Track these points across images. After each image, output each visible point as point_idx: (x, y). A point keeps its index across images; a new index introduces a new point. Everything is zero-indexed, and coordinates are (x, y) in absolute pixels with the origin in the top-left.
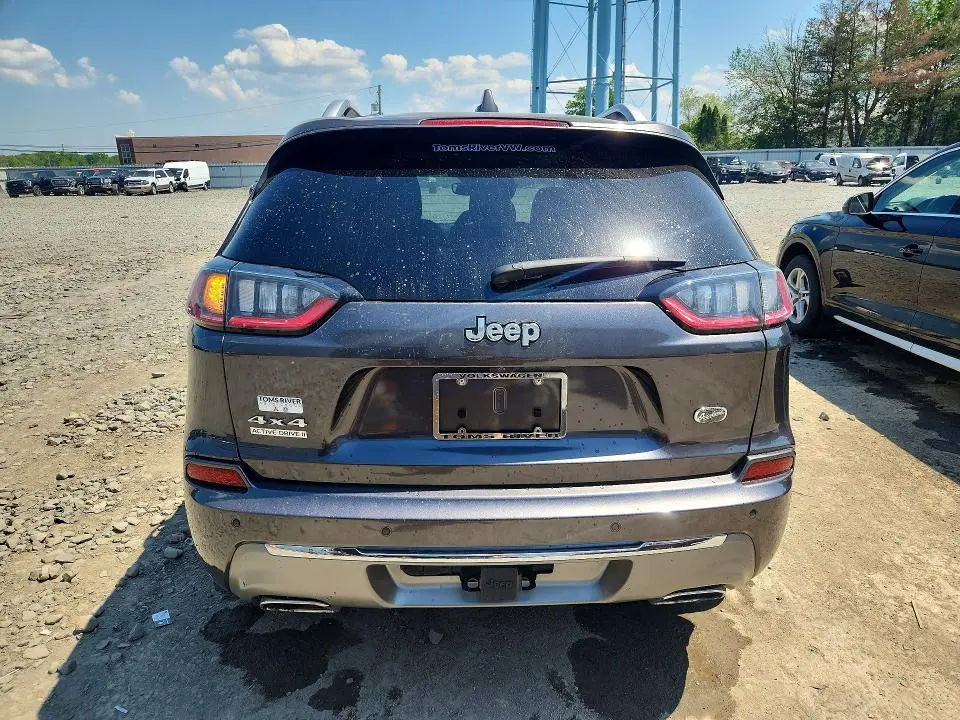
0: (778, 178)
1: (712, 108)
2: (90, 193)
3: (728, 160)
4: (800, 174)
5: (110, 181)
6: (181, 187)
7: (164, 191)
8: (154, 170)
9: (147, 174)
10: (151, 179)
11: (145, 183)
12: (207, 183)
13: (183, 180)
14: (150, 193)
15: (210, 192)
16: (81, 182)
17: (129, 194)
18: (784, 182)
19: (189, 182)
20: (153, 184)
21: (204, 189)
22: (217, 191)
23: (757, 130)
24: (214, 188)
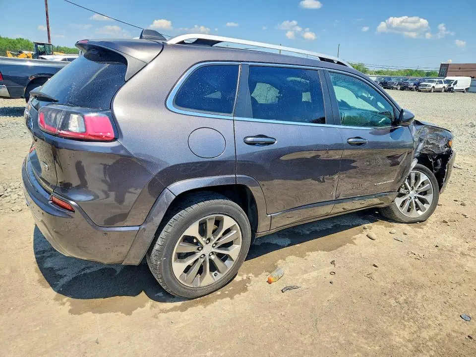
2: (402, 89)
5: (413, 84)
6: (450, 90)
7: (439, 91)
8: (437, 80)
9: (432, 82)
10: (433, 85)
11: (430, 86)
12: (467, 89)
13: (452, 86)
14: (430, 91)
15: (467, 94)
16: (400, 84)
17: (420, 91)
19: (455, 88)
20: (434, 87)
21: (463, 92)
22: (471, 94)
24: (470, 92)
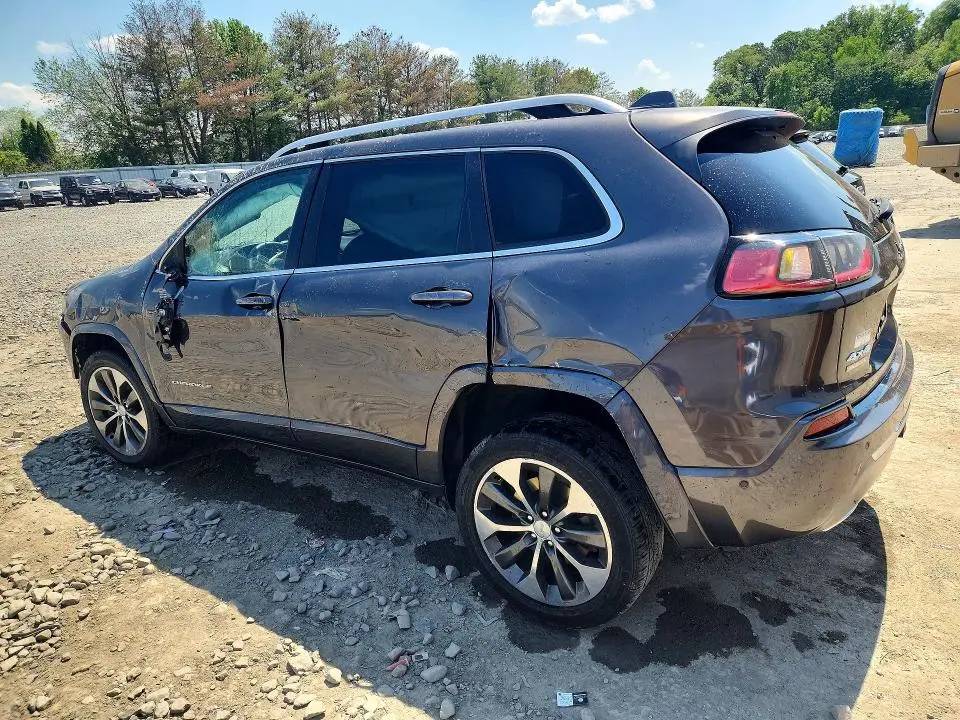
0: (151, 196)
1: (35, 124)
3: (90, 180)
4: (169, 191)
18: (157, 199)
23: (97, 148)
